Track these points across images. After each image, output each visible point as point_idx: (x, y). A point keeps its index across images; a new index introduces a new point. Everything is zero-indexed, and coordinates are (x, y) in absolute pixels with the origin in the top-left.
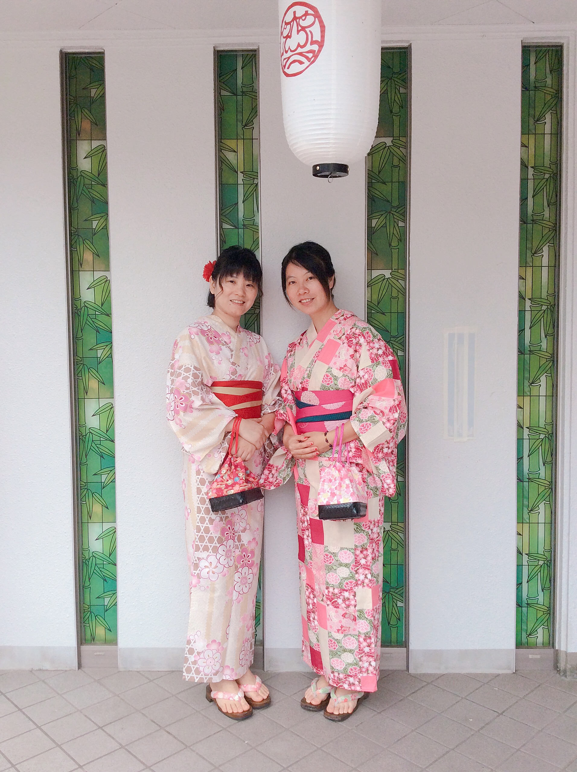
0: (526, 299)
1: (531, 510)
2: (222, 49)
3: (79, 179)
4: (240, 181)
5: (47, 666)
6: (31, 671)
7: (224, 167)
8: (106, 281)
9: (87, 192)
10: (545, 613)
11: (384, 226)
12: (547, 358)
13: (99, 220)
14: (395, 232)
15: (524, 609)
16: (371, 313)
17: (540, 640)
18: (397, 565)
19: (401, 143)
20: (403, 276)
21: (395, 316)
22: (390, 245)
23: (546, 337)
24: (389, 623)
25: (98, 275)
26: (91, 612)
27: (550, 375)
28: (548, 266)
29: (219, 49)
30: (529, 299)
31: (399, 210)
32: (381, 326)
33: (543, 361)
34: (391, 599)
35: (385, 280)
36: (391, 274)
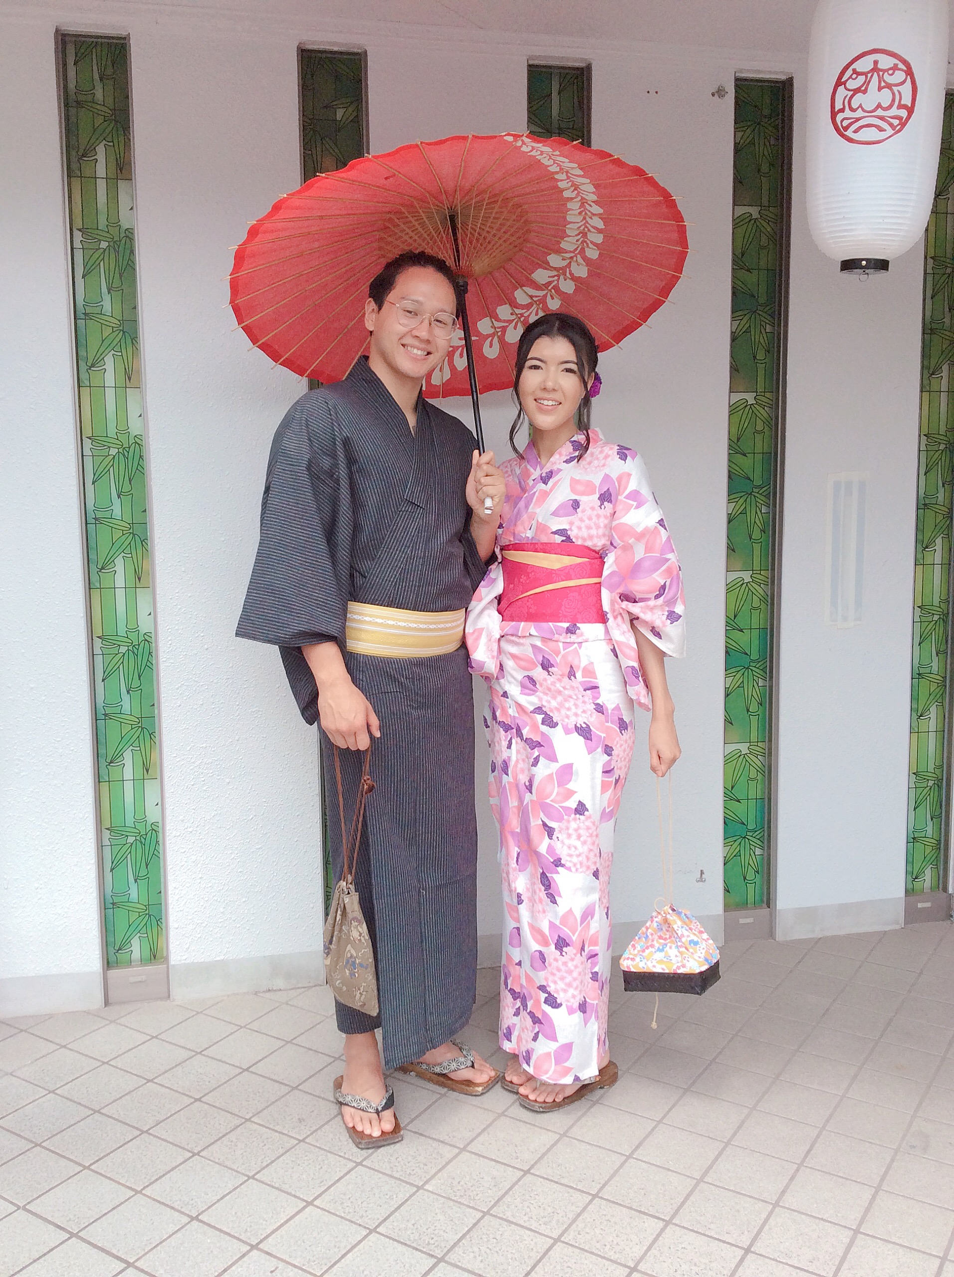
1: (921, 715)
2: (536, 62)
6: (256, 993)
10: (934, 848)
11: (748, 331)
12: (943, 515)
14: (762, 340)
15: (910, 846)
16: (731, 454)
17: (927, 884)
18: (757, 799)
19: (770, 215)
20: (770, 402)
21: (759, 458)
22: (755, 357)
23: (943, 486)
24: (745, 878)
27: (947, 536)
28: (948, 392)
29: (531, 62)
30: (924, 435)
31: (768, 308)
32: (741, 472)
33: (940, 517)
34: (748, 846)
35: (748, 408)
36: (755, 398)
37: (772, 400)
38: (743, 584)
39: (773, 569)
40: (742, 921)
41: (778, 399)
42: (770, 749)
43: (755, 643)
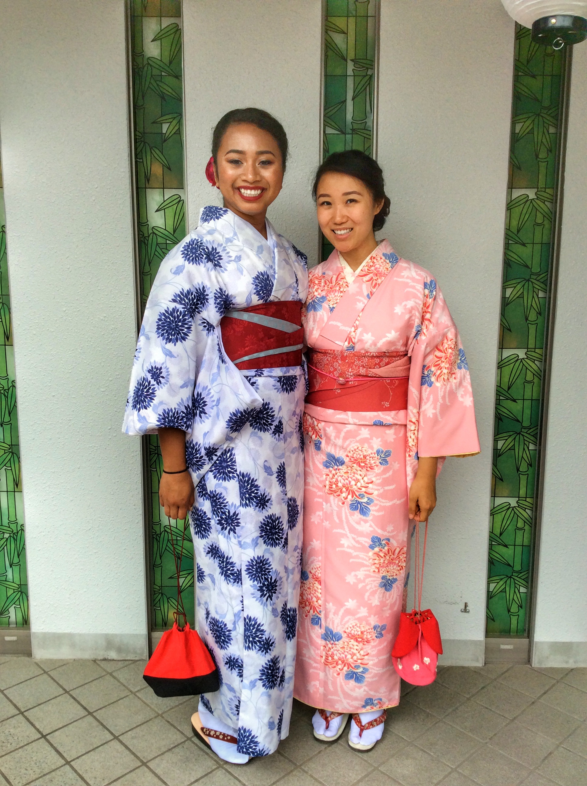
3: (146, 68)
4: (350, 72)
5: (113, 655)
6: (95, 661)
7: (330, 53)
8: (179, 201)
9: (155, 85)
11: (531, 132)
13: (171, 122)
14: (544, 141)
16: (508, 244)
18: (523, 546)
20: (550, 197)
21: (538, 247)
22: (537, 156)
24: (509, 611)
25: (169, 193)
26: (162, 594)
31: (551, 111)
32: (520, 260)
34: (513, 584)
35: (529, 202)
36: (536, 194)
37: (553, 196)
38: (517, 360)
39: (546, 348)
40: (502, 647)
41: (557, 196)
42: (537, 504)
43: (527, 412)
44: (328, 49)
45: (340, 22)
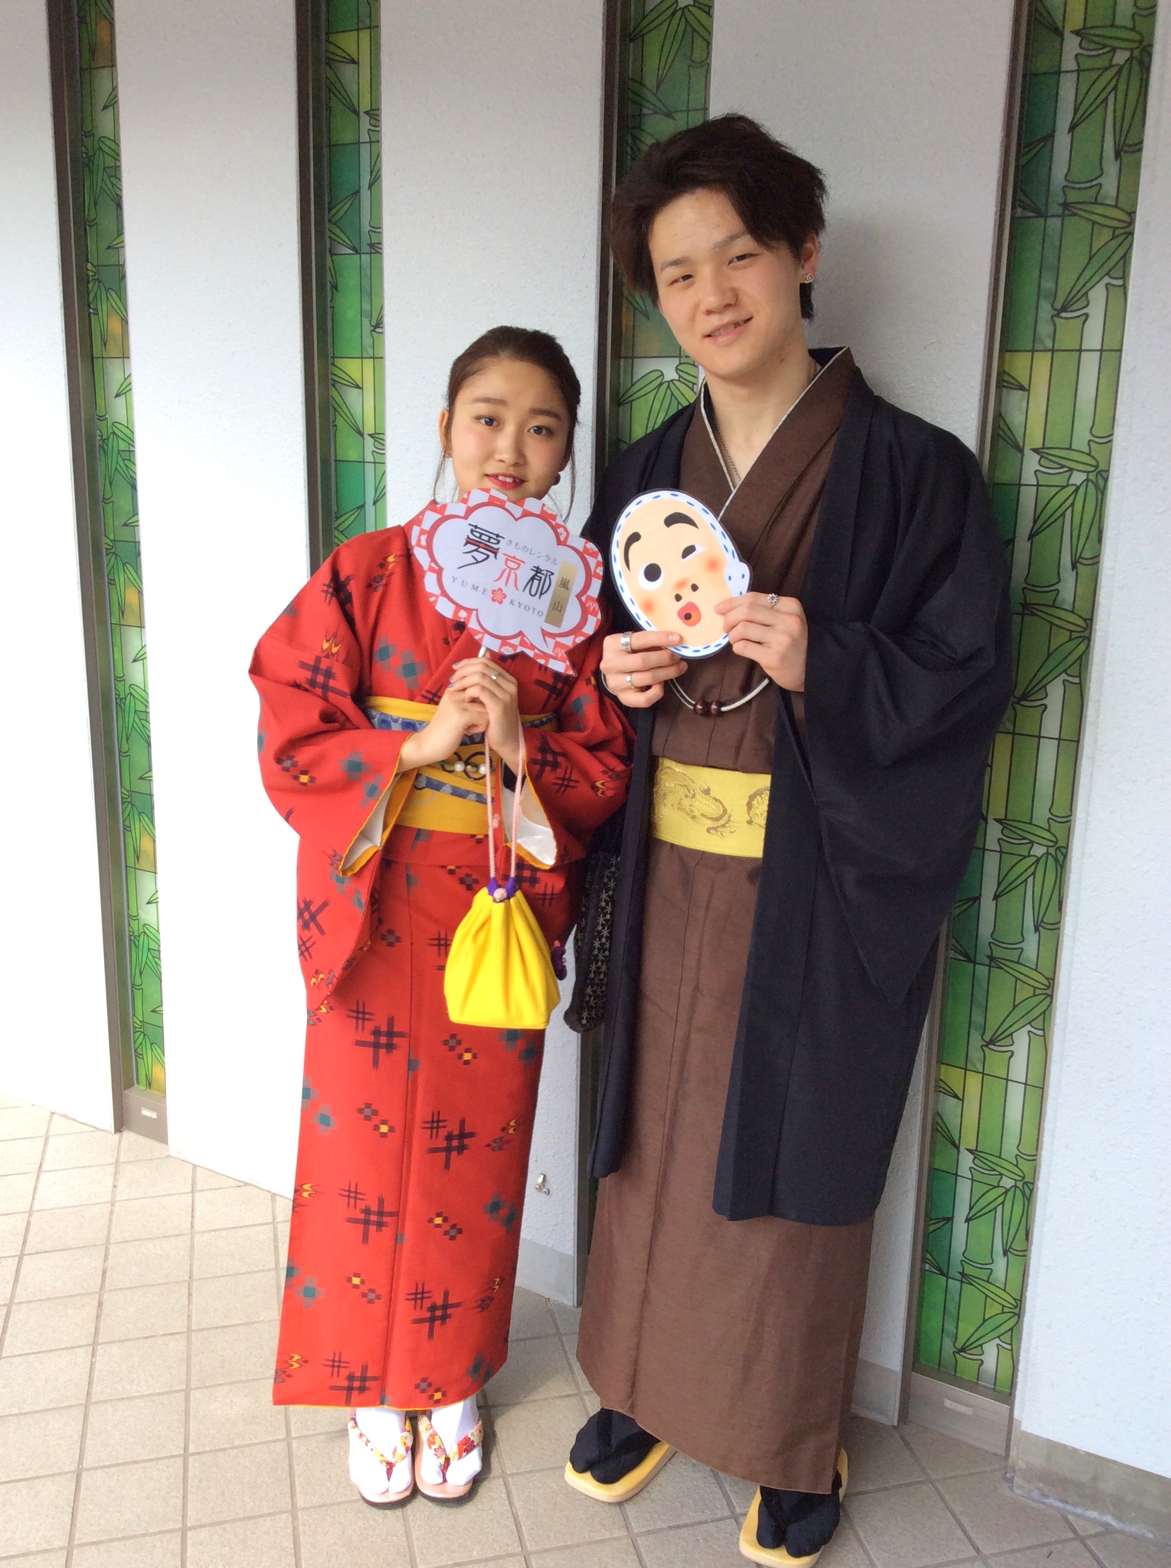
0: (1027, 451)
1: (992, 1042)
3: (97, 156)
4: (364, 137)
5: (76, 1112)
7: (335, 103)
10: (1006, 1310)
12: (1071, 631)
15: (954, 1285)
23: (1074, 566)
26: (145, 1035)
27: (1077, 680)
28: (1101, 351)
30: (1035, 451)
35: (665, 385)
36: (677, 369)
44: (332, 95)
45: (347, 42)
